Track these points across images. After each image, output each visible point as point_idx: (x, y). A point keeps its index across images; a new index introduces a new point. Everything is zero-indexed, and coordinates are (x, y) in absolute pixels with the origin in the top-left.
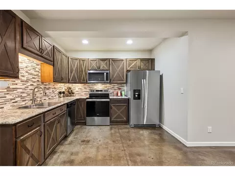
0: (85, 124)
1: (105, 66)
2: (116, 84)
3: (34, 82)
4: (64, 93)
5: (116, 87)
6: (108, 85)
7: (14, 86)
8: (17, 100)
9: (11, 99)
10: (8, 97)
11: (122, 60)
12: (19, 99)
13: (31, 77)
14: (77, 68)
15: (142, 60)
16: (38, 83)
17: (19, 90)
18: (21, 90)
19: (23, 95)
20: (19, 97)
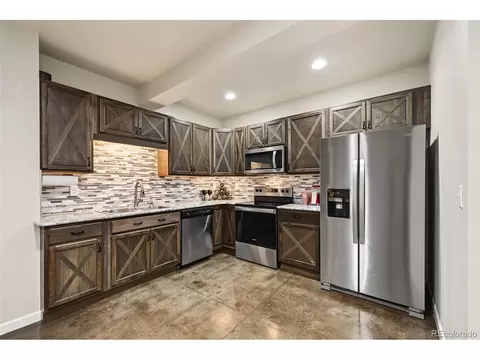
0: (232, 253)
1: (278, 137)
2: (311, 176)
3: (145, 176)
4: (210, 192)
5: (311, 181)
6: (291, 178)
7: (109, 183)
8: (112, 200)
9: (104, 199)
10: (100, 195)
11: (317, 115)
12: (116, 199)
13: (136, 168)
14: (229, 147)
15: (375, 102)
16: (153, 177)
17: (115, 188)
18: (120, 188)
19: (124, 194)
20: (116, 195)
